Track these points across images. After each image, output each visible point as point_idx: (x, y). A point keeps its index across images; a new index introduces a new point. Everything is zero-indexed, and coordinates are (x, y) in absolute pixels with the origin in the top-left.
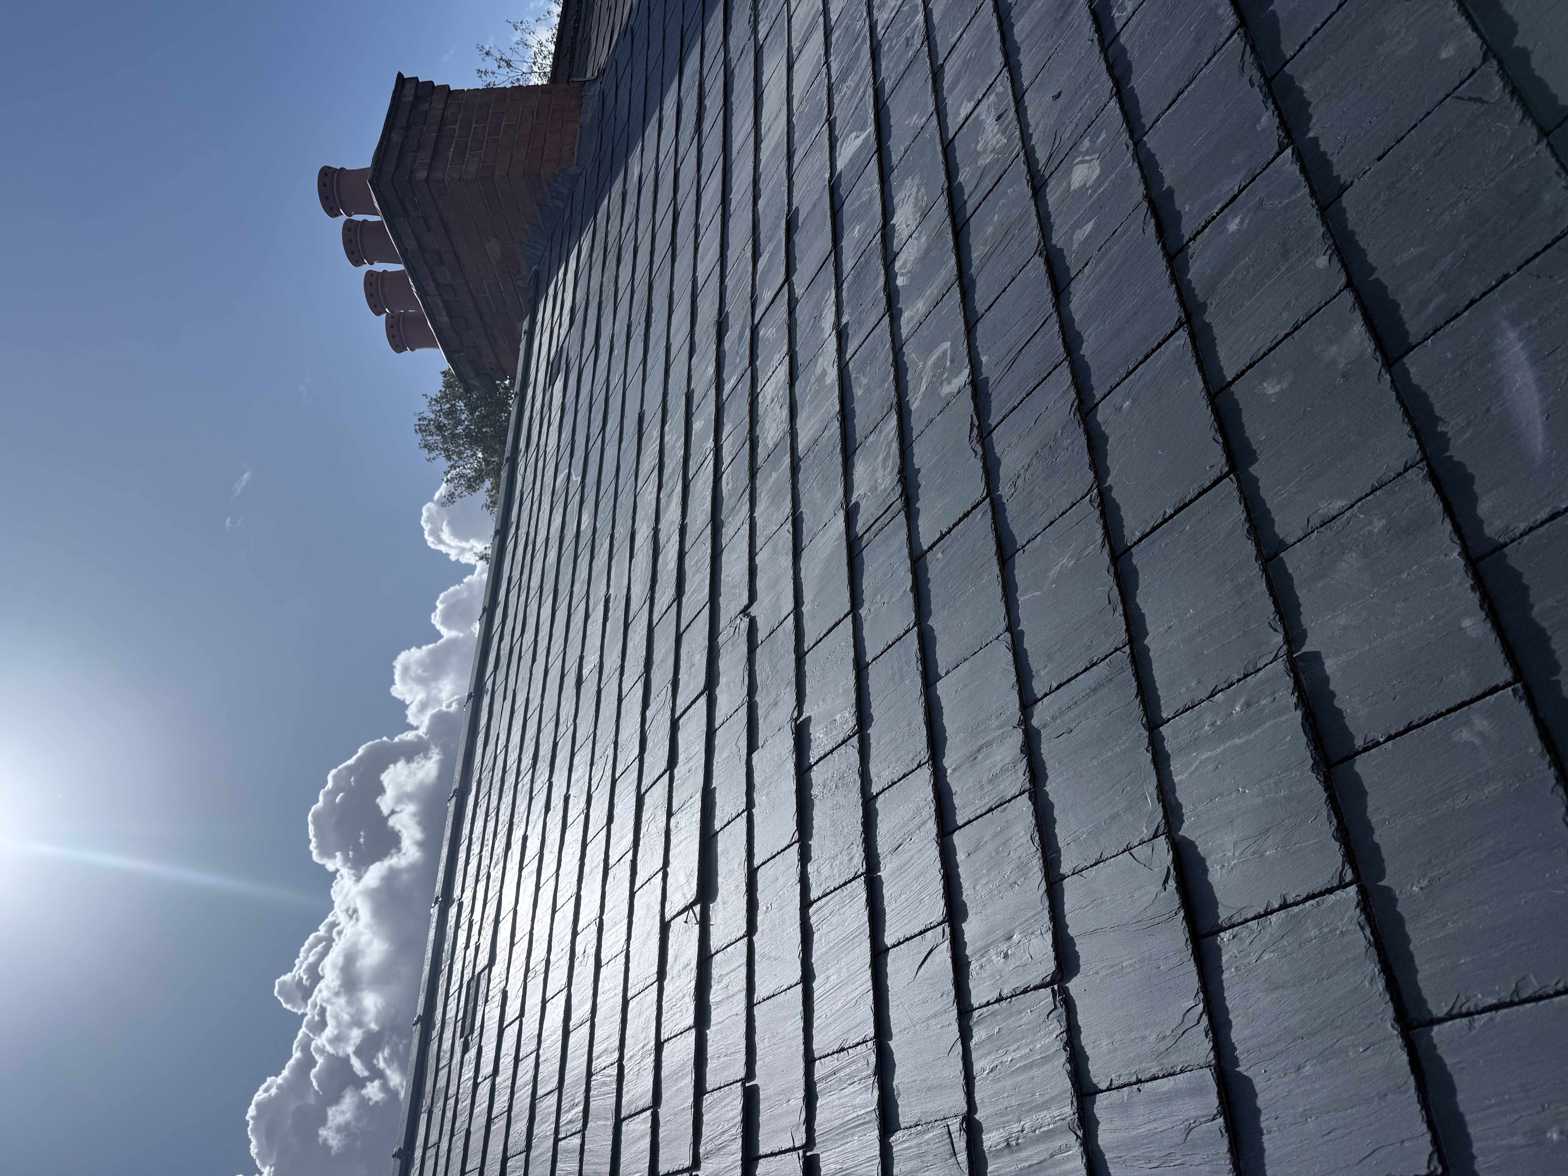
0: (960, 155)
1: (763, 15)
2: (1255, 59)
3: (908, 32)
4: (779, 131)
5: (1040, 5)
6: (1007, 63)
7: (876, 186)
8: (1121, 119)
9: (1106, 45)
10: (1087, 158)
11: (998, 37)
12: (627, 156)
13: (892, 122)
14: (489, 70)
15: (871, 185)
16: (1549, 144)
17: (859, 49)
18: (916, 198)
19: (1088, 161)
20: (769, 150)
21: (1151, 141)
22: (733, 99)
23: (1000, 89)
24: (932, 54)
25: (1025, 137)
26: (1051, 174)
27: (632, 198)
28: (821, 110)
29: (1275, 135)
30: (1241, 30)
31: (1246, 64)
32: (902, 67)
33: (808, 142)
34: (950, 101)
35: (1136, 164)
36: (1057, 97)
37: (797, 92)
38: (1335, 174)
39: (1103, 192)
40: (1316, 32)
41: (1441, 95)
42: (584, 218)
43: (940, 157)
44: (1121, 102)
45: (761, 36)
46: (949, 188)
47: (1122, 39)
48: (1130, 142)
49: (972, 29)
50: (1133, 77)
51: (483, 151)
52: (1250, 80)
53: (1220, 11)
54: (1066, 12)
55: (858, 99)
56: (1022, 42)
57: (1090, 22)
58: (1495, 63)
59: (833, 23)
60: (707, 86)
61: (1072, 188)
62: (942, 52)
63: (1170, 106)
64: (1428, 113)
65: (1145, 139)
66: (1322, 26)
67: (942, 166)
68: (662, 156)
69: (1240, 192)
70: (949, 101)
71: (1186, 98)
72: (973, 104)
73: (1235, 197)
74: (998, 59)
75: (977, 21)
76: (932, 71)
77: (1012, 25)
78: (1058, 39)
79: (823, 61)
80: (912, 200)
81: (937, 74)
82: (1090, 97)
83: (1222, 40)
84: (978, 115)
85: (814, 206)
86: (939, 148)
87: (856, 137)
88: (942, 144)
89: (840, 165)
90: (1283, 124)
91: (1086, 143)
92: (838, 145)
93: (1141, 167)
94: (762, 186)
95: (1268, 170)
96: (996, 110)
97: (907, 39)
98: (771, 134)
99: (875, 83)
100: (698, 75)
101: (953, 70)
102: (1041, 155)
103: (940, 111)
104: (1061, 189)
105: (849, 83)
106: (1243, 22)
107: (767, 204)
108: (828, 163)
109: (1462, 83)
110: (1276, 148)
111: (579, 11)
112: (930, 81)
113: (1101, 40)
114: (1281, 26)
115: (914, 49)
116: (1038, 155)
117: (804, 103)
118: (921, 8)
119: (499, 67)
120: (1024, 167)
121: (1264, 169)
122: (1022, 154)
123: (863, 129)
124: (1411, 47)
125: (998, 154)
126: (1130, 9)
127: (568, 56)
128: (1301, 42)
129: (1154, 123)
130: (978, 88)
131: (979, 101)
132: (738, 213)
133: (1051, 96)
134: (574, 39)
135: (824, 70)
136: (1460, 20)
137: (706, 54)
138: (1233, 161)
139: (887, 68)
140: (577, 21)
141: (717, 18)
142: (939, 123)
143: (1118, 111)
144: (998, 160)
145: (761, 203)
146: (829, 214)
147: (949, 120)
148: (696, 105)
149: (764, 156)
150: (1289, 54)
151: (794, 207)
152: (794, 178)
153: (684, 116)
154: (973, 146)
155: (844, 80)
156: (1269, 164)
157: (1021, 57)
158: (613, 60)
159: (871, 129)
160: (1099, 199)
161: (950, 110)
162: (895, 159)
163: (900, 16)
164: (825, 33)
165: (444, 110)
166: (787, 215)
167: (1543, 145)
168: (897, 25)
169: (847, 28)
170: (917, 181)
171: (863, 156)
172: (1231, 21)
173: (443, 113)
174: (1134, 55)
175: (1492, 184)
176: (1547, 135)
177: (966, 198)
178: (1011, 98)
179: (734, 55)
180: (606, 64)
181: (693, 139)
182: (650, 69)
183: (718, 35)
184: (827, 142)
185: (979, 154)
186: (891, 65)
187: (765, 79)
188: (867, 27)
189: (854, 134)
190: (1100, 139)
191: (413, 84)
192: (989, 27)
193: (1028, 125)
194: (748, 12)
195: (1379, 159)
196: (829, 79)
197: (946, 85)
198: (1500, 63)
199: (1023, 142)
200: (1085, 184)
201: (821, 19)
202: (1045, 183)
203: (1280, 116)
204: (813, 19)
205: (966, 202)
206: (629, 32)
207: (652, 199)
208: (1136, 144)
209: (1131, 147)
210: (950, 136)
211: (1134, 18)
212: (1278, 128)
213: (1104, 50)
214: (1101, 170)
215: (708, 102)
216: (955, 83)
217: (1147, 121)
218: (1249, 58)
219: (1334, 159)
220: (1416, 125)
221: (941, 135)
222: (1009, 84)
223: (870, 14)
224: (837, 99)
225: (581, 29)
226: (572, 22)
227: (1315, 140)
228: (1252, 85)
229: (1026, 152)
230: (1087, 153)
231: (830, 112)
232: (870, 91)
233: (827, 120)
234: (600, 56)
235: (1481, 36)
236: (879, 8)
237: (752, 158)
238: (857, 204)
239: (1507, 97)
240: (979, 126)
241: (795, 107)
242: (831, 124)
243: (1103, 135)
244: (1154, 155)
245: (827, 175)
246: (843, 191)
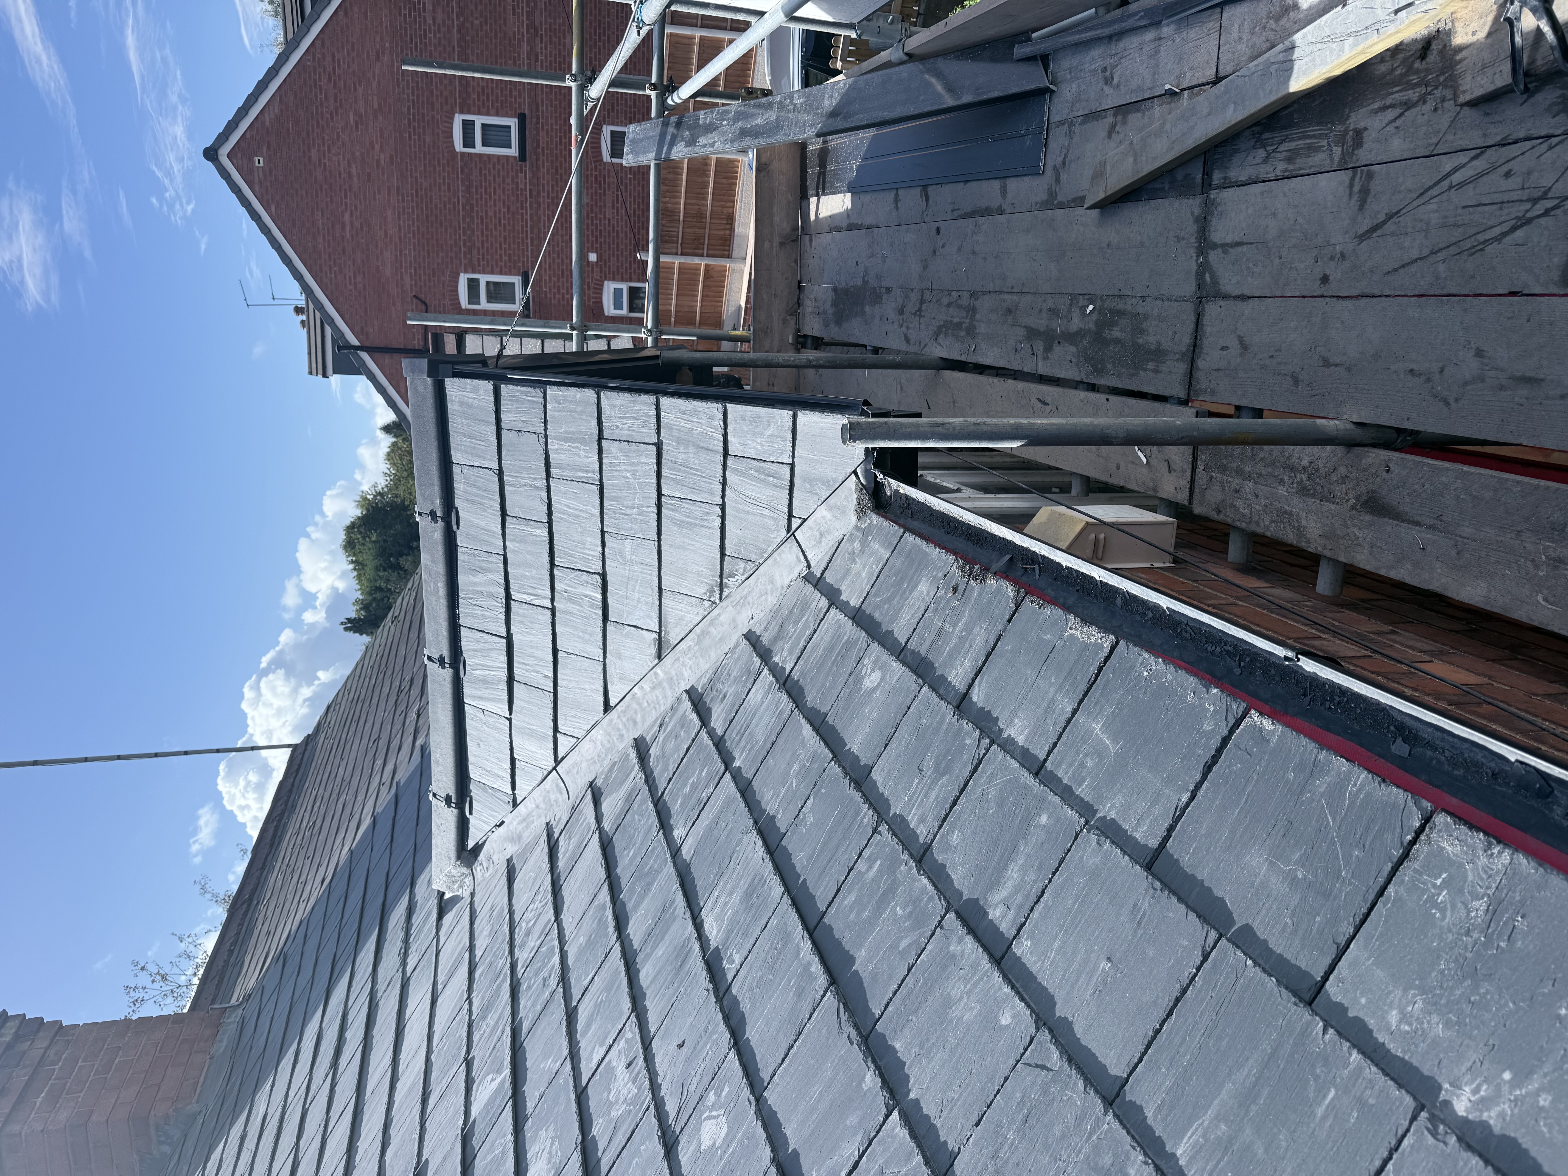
0: (593, 1103)
1: (413, 948)
2: (849, 1017)
3: (545, 973)
4: (416, 1070)
5: (660, 953)
6: (635, 1008)
7: (510, 1138)
8: (740, 1072)
9: (721, 994)
10: (714, 1113)
11: (625, 982)
12: (254, 1093)
13: (529, 1064)
14: (140, 985)
15: (505, 1135)
16: (1116, 1115)
17: (500, 986)
18: (550, 1153)
19: (715, 1117)
20: (406, 1089)
21: (771, 1096)
22: (375, 1032)
23: (629, 1035)
24: (567, 996)
25: (654, 1088)
26: (682, 1130)
27: (250, 1143)
28: (459, 1049)
29: (880, 1097)
30: (832, 988)
31: (843, 1021)
32: (539, 1008)
33: (444, 1084)
34: (584, 1044)
35: (760, 1123)
36: (681, 1046)
37: (438, 1028)
38: (942, 1139)
39: (732, 1153)
40: (895, 993)
41: (1012, 1062)
42: (192, 1166)
43: (574, 1107)
44: (739, 1054)
45: (409, 969)
46: (583, 1141)
47: (734, 990)
48: (752, 1098)
49: (603, 971)
50: (748, 1028)
51: (82, 1095)
52: (849, 1037)
53: (813, 969)
54: (683, 962)
55: (496, 1038)
56: (648, 988)
57: (705, 972)
58: (1047, 1032)
59: (477, 959)
60: (350, 1018)
61: (703, 1147)
62: (576, 994)
63: (783, 1060)
64: (1006, 1079)
65: (765, 1094)
66: (899, 987)
67: (575, 1117)
68: (292, 1094)
69: (861, 1157)
70: (582, 1045)
71: (796, 1053)
72: (605, 1048)
73: (857, 1164)
74: (627, 1005)
75: (607, 964)
76: (567, 1013)
77: (638, 971)
78: (679, 987)
79: (465, 996)
80: (545, 1154)
81: (571, 1016)
82: (711, 1048)
83: (819, 996)
84: (610, 1062)
85: (445, 1159)
86: (573, 1096)
87: (492, 1080)
88: (576, 1091)
89: (475, 1111)
90: (886, 1084)
91: (711, 1097)
92: (474, 1088)
93: (765, 1126)
94: (393, 1131)
95: (881, 1133)
96: (627, 1057)
97: (545, 980)
98: (407, 1073)
99: (513, 1022)
100: (342, 1006)
101: (586, 1013)
102: (671, 1107)
103: (574, 1055)
104: (692, 1148)
105: (488, 1020)
106: (833, 981)
107: (396, 1154)
108: (463, 1108)
109: (1026, 1050)
110: (884, 1111)
111: (238, 933)
112: (564, 1023)
113: (716, 990)
114: (865, 985)
115: (550, 989)
116: (667, 1108)
117: (444, 1040)
118: (557, 950)
119: (153, 981)
120: (655, 1122)
121: (878, 1132)
122: (652, 1106)
123: (499, 1071)
124: (975, 1012)
125: (630, 1105)
126: (738, 962)
127: (217, 979)
128: (885, 1002)
129: (771, 1078)
130: (609, 1033)
131: (611, 1047)
132: (364, 1164)
133: (675, 1044)
134: (227, 962)
135: (466, 1006)
136: (1007, 989)
137: (354, 984)
138: (848, 1122)
139: (525, 1007)
140: (234, 943)
141: (368, 950)
142: (573, 1068)
143: (737, 1064)
144: (630, 1111)
145: (389, 1153)
146: (459, 1169)
147: (583, 1065)
148: (335, 1038)
149: (398, 1097)
150: (878, 1012)
151: (424, 1159)
152: (427, 1124)
153: (322, 1048)
154: (605, 1094)
155: (484, 1018)
156: (881, 1127)
157: (647, 1003)
158: (261, 987)
159: (507, 1071)
160: (729, 1161)
161: (584, 1055)
162: (530, 1105)
163: (539, 955)
164: (470, 969)
165: (47, 1048)
166: (416, 1169)
167: (1110, 1117)
168: (536, 965)
169: (490, 965)
170: (551, 1133)
171: (498, 1102)
172: (823, 979)
173: (45, 1052)
174: (746, 1006)
175: (1081, 1156)
176: (1111, 1105)
177: (599, 1154)
178: (639, 1045)
179: (381, 987)
180: (253, 989)
181: (327, 1075)
182: (296, 997)
183: (368, 966)
184: (463, 1085)
185: (612, 1105)
186: (529, 1004)
187: (408, 1012)
188: (508, 965)
189: (490, 1077)
190: (724, 1093)
191: (17, 1022)
192: (617, 972)
193: (657, 1074)
194: (399, 944)
195: (977, 1125)
196: (470, 1016)
197: (579, 1027)
198: (1051, 1031)
199: (653, 1093)
200: (714, 1144)
201: (467, 955)
202: (676, 1141)
203: (881, 1075)
204: (459, 954)
205: (600, 1160)
206: (282, 957)
207: (272, 1144)
208: (757, 1100)
209: (754, 1104)
210: (584, 1083)
211: (742, 971)
212: (881, 1088)
213: (719, 1000)
214: (729, 1127)
215: (348, 1035)
216: (588, 1025)
217: (765, 1075)
218: (844, 1016)
219: (938, 1123)
220: (999, 1090)
221: (575, 1082)
222: (637, 1030)
223: (511, 952)
224: (476, 1038)
225: (236, 952)
226: (228, 944)
227: (917, 1102)
228: (852, 1043)
229: (656, 1104)
230: (713, 1107)
231: (468, 1051)
232: (508, 1030)
233: (466, 1059)
234: (249, 980)
235: (1029, 1006)
236: (520, 947)
237: (385, 1099)
238: (489, 1158)
239: (1066, 1065)
240: (611, 1070)
241: (435, 1044)
242: (469, 1063)
243: (726, 1089)
244: (776, 1113)
245: (461, 1122)
246: (475, 1142)
